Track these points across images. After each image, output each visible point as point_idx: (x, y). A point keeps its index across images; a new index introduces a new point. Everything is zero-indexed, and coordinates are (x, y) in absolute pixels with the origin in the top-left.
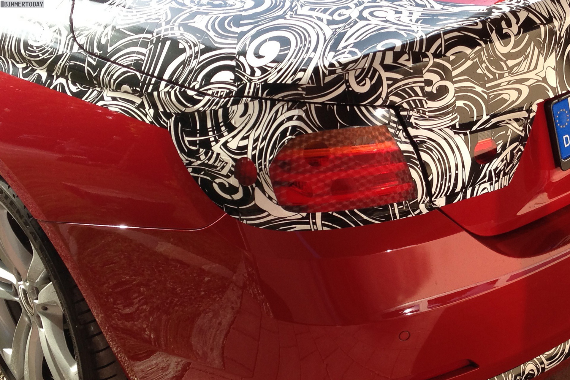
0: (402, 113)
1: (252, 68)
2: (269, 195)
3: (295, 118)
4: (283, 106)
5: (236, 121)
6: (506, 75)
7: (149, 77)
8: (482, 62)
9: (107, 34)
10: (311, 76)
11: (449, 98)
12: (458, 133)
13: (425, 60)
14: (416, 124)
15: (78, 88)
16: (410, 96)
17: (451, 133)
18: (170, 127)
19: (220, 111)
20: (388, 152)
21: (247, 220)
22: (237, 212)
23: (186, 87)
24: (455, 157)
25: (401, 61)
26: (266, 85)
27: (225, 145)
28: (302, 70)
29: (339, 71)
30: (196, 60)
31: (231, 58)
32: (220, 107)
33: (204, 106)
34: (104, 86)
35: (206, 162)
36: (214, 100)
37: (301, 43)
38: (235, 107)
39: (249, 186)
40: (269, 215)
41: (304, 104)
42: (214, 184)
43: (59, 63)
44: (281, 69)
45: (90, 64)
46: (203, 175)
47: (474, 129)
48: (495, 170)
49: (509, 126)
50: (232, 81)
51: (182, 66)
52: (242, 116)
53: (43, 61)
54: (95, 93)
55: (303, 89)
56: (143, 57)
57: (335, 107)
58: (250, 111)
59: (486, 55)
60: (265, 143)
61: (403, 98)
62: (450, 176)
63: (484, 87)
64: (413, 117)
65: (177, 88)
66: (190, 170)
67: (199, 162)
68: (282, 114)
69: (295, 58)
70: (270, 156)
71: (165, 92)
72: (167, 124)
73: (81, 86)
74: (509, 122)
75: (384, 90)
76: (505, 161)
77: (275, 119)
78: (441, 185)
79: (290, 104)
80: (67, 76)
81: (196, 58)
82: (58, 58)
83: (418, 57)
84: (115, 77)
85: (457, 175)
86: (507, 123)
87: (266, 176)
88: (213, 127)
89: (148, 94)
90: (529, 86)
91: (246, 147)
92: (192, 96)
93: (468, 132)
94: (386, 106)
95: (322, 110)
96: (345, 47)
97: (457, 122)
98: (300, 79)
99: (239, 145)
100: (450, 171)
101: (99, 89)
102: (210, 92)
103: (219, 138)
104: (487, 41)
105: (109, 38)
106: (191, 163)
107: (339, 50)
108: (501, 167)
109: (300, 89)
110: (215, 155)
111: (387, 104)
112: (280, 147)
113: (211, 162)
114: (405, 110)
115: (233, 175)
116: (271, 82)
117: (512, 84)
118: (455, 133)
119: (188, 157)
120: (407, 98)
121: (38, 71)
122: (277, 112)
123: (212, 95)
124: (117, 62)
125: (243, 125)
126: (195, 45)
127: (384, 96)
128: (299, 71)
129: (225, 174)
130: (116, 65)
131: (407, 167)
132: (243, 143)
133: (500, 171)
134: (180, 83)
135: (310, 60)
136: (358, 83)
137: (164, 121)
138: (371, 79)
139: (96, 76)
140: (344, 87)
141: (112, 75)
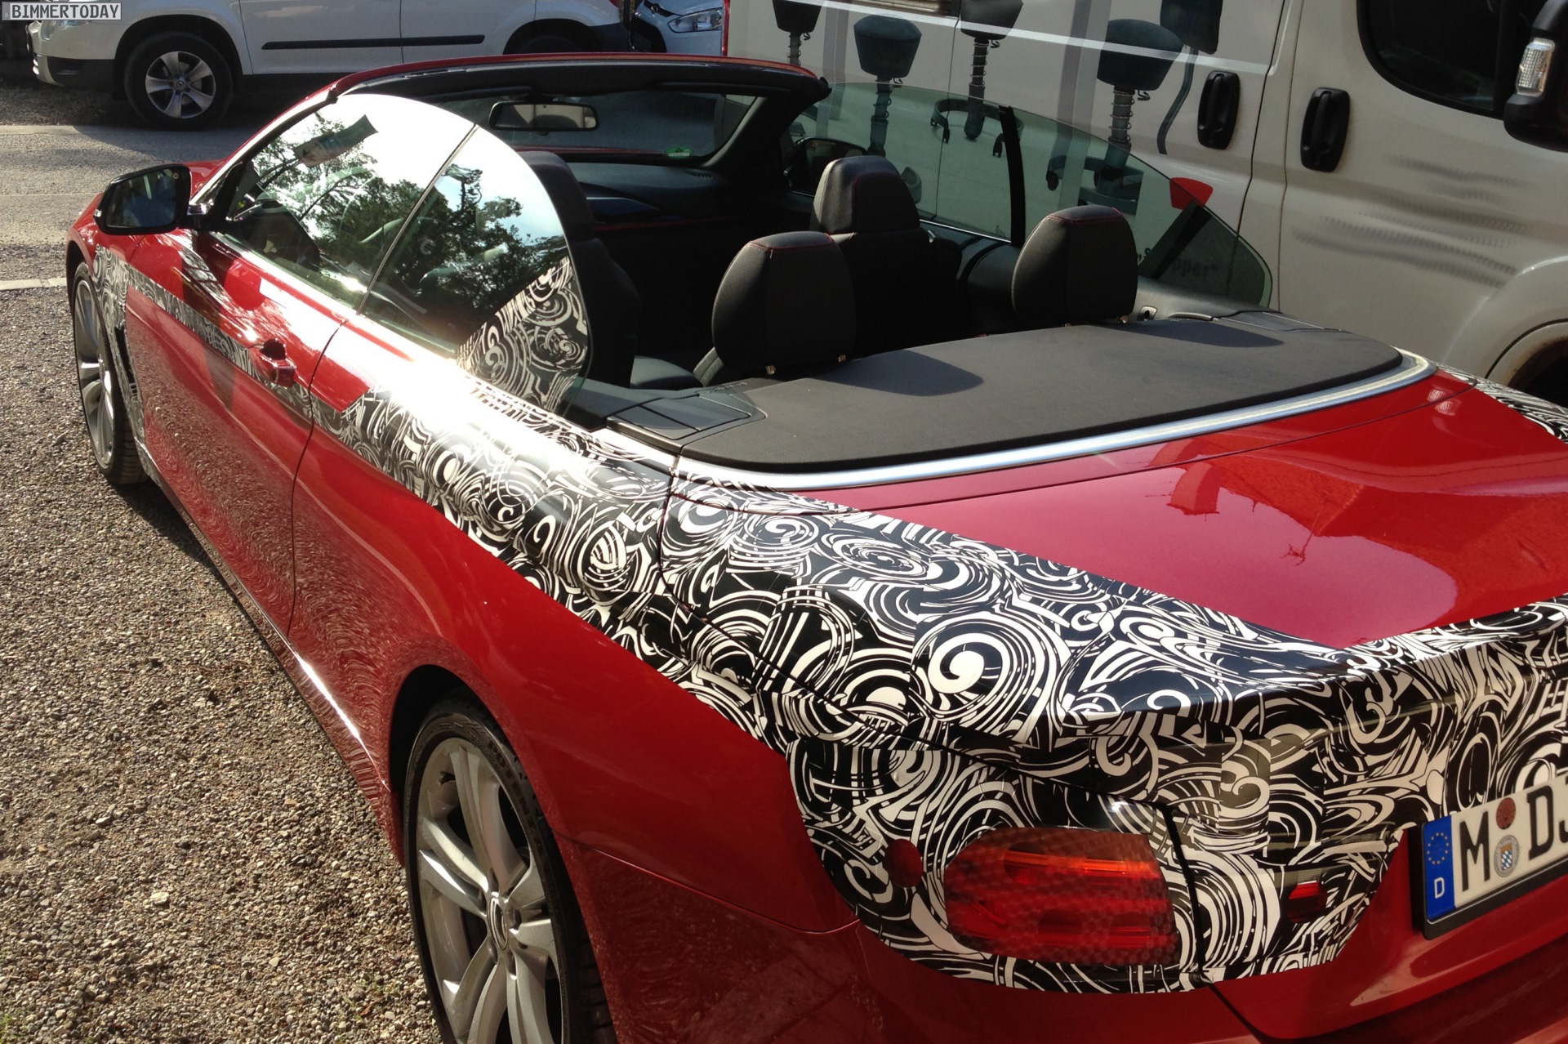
0: (1176, 819)
1: (935, 693)
2: (935, 912)
3: (999, 796)
4: (981, 770)
5: (900, 775)
6: (1361, 778)
7: (768, 666)
8: (1324, 754)
9: (711, 577)
10: (1034, 730)
11: (1258, 806)
12: (1265, 867)
13: (1229, 740)
14: (1196, 840)
15: (654, 651)
16: (1194, 794)
17: (1253, 864)
18: (790, 755)
19: (876, 753)
20: (1143, 881)
21: (892, 940)
22: (876, 922)
23: (825, 699)
24: (1254, 906)
25: (1188, 734)
26: (956, 729)
27: (876, 809)
28: (1018, 717)
29: (1081, 732)
30: (846, 657)
31: (904, 668)
32: (877, 747)
33: (851, 737)
34: (695, 660)
35: (840, 827)
36: (868, 732)
37: (1019, 665)
38: (901, 753)
39: (905, 889)
40: (930, 943)
41: (1015, 775)
42: (846, 866)
43: (632, 606)
44: (984, 707)
45: (678, 620)
46: (830, 846)
47: (1293, 862)
48: (1317, 935)
49: (1352, 864)
50: (902, 708)
51: (823, 662)
52: (910, 770)
53: (609, 595)
54: (679, 666)
55: (1018, 751)
56: (762, 631)
57: (1066, 789)
58: (925, 766)
59: (1333, 743)
60: (944, 826)
61: (1181, 795)
62: (1240, 936)
63: (1319, 793)
64: (1192, 828)
65: (811, 695)
66: (811, 832)
67: (827, 824)
68: (977, 784)
69: (1008, 691)
70: (949, 851)
71: (790, 698)
72: (785, 749)
73: (659, 649)
74: (1353, 857)
75: (1153, 778)
76: (1337, 922)
77: (965, 791)
78: (1223, 948)
79: (993, 769)
80: (641, 628)
81: (846, 653)
82: (633, 596)
83: (1217, 733)
84: (715, 650)
85: (1251, 936)
86: (1351, 860)
87: (938, 882)
88: (859, 774)
89: (763, 692)
90: (1395, 800)
91: (911, 824)
92: (833, 716)
93: (1282, 866)
94: (1151, 804)
95: (1044, 790)
96: (1093, 689)
97: (1264, 847)
98: (1014, 732)
99: (899, 817)
100: (1242, 928)
101: (686, 663)
102: (863, 717)
103: (867, 796)
104: (1339, 721)
105: (713, 585)
106: (813, 822)
107: (1082, 693)
108: (1328, 930)
109: (1012, 749)
110: (856, 822)
111: (1154, 800)
112: (969, 840)
113: (848, 830)
114: (1182, 814)
115: (881, 864)
116: (966, 725)
117: (1368, 793)
118: (1261, 866)
119: (811, 810)
120: (1187, 797)
121: (596, 607)
122: (970, 778)
123: (866, 723)
124: (721, 627)
125: (911, 786)
126: (847, 631)
127: (1150, 787)
128: (1014, 718)
129: (869, 856)
130: (719, 633)
131: (1171, 910)
132: (907, 816)
133: (1326, 937)
134: (816, 689)
135: (1033, 701)
136: (1111, 759)
137: (782, 743)
138: (1134, 756)
139: (686, 641)
140: (1086, 761)
141: (710, 649)
